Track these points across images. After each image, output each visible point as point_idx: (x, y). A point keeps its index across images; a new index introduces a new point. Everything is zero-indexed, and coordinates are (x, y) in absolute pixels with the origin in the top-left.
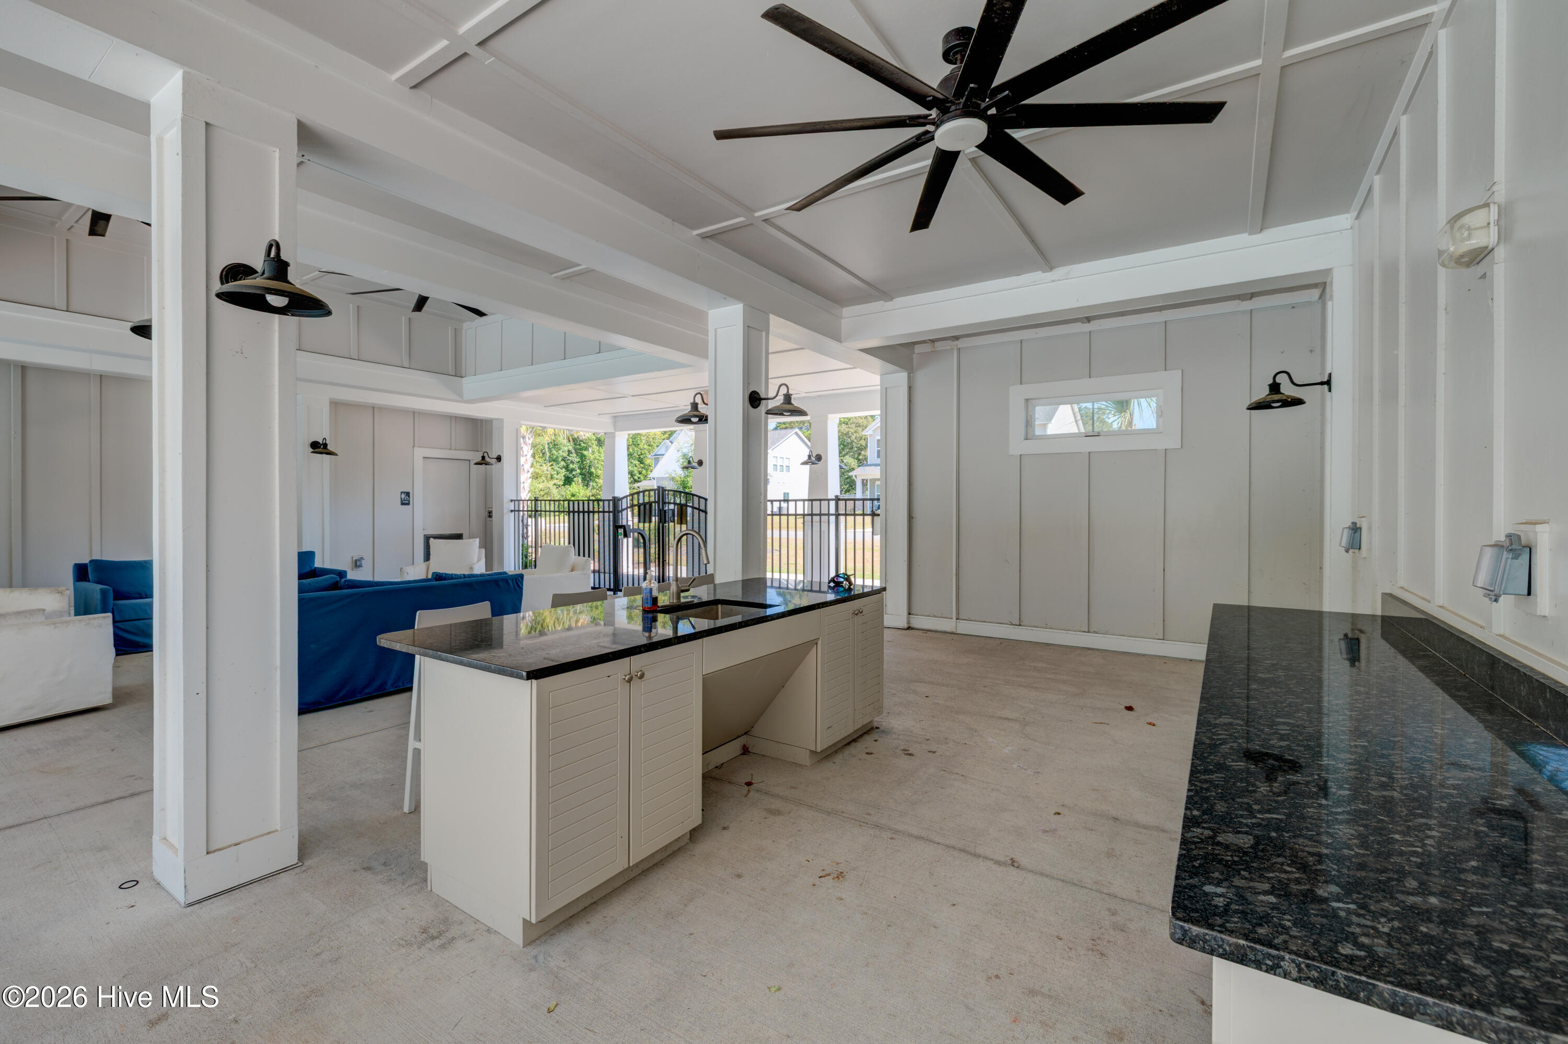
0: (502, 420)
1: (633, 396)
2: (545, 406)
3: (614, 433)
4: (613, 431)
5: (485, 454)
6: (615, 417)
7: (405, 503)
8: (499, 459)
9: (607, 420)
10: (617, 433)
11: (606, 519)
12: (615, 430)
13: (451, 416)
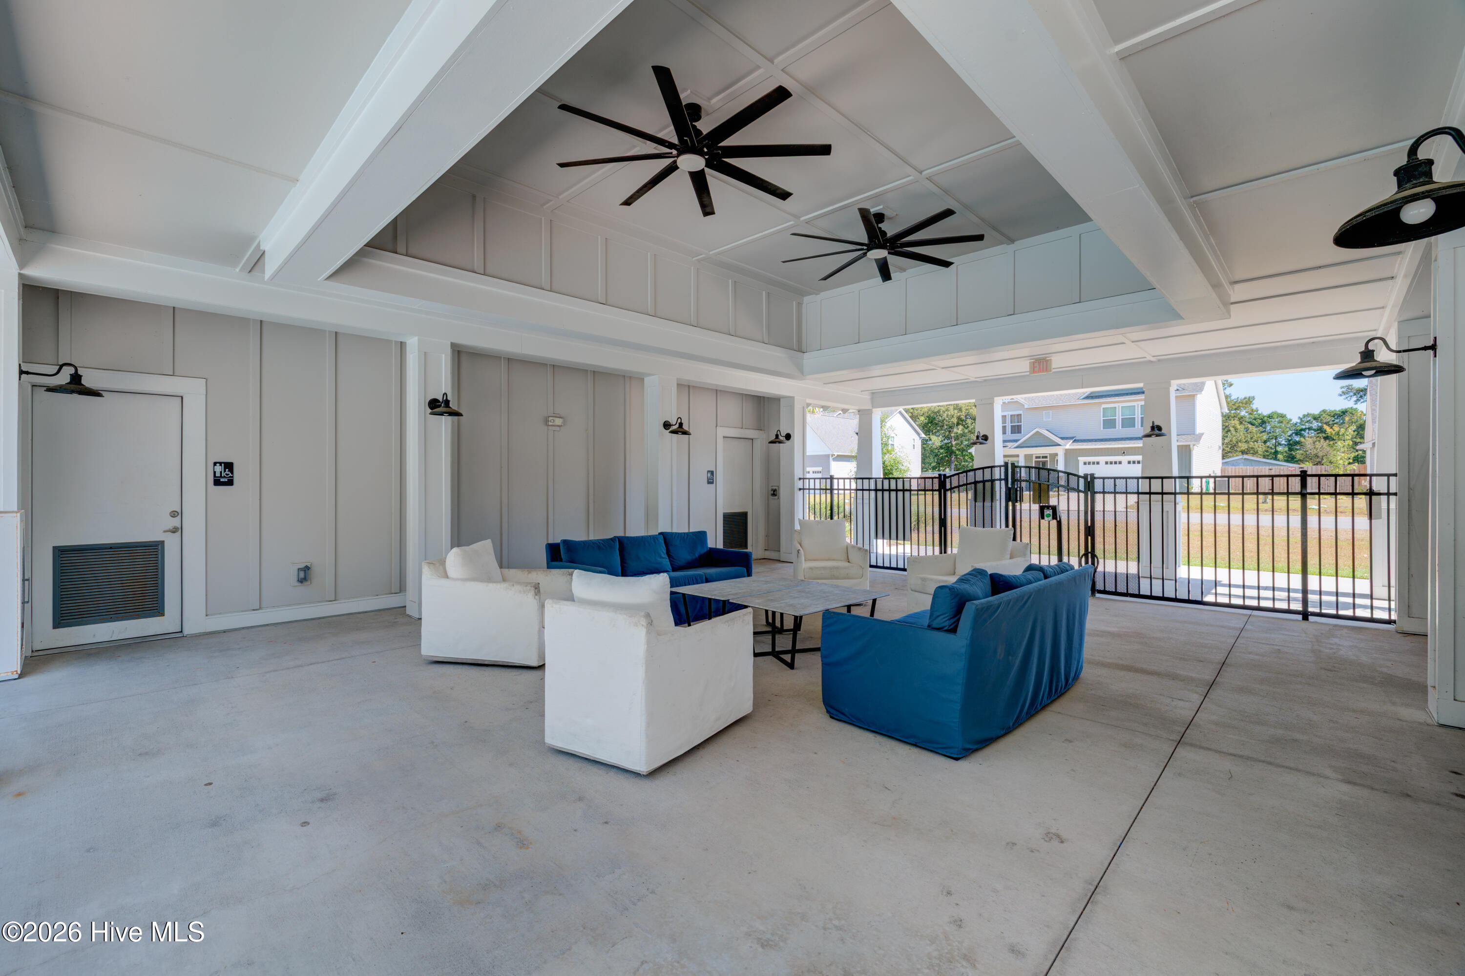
0: (793, 398)
1: (943, 368)
2: (824, 384)
3: (871, 410)
4: (871, 408)
5: (779, 433)
6: (873, 393)
7: (710, 481)
8: (788, 437)
9: (867, 397)
10: (873, 409)
11: (847, 497)
12: (872, 407)
13: (742, 394)
